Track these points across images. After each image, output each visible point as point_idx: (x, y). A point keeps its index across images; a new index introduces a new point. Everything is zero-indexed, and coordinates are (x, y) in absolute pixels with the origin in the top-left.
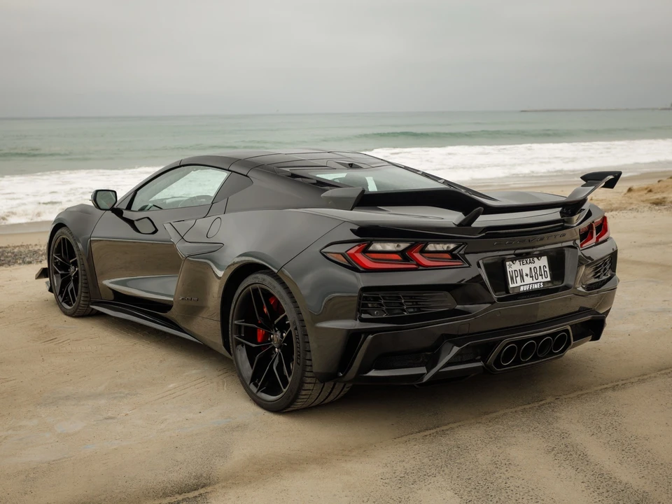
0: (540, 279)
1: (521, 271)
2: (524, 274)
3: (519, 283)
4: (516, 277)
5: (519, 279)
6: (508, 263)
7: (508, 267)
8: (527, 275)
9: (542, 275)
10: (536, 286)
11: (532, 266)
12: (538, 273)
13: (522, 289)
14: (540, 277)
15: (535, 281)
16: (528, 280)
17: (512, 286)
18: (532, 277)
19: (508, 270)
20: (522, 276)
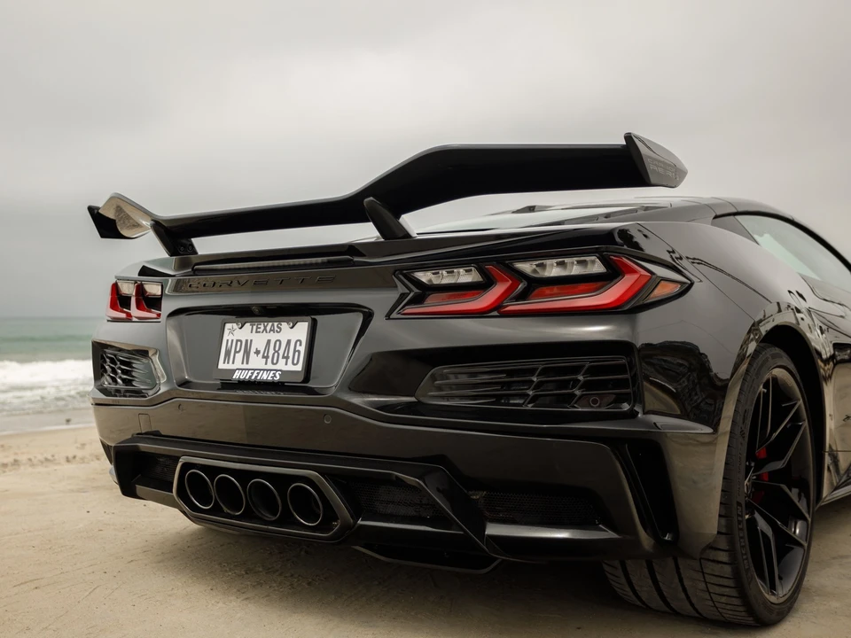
0: (281, 366)
1: (248, 344)
2: (253, 350)
3: (238, 364)
4: (236, 352)
5: (239, 356)
6: (229, 326)
7: (226, 332)
8: (257, 352)
9: (287, 358)
10: (265, 377)
11: (273, 337)
12: (281, 352)
13: (236, 376)
14: (282, 361)
15: (270, 366)
17: (221, 366)
18: (266, 357)
19: (226, 337)
20: (247, 353)
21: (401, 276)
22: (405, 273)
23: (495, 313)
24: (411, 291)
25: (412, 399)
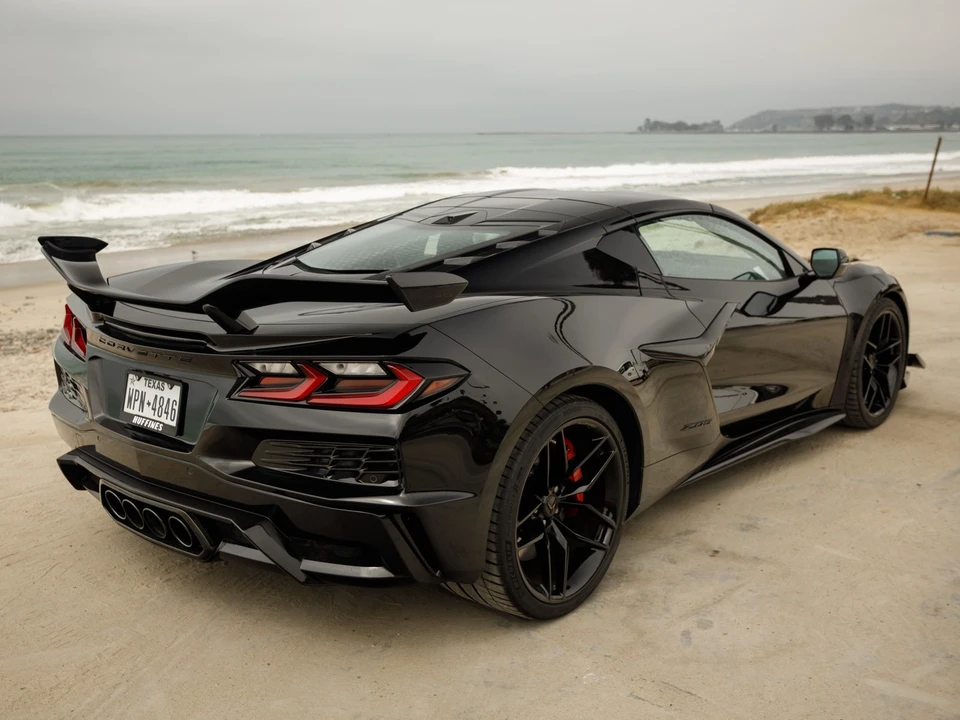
0: (163, 419)
1: (143, 395)
2: (146, 402)
3: (135, 411)
4: (135, 400)
5: (138, 403)
6: (131, 376)
7: (129, 381)
8: (149, 404)
9: (167, 413)
10: (153, 426)
11: (160, 393)
12: (164, 407)
13: (135, 420)
14: (164, 415)
15: (156, 418)
16: (148, 412)
17: (126, 410)
18: (154, 409)
19: (129, 386)
20: (142, 402)
21: (240, 366)
22: (240, 361)
23: (304, 403)
24: (247, 376)
25: (250, 464)
